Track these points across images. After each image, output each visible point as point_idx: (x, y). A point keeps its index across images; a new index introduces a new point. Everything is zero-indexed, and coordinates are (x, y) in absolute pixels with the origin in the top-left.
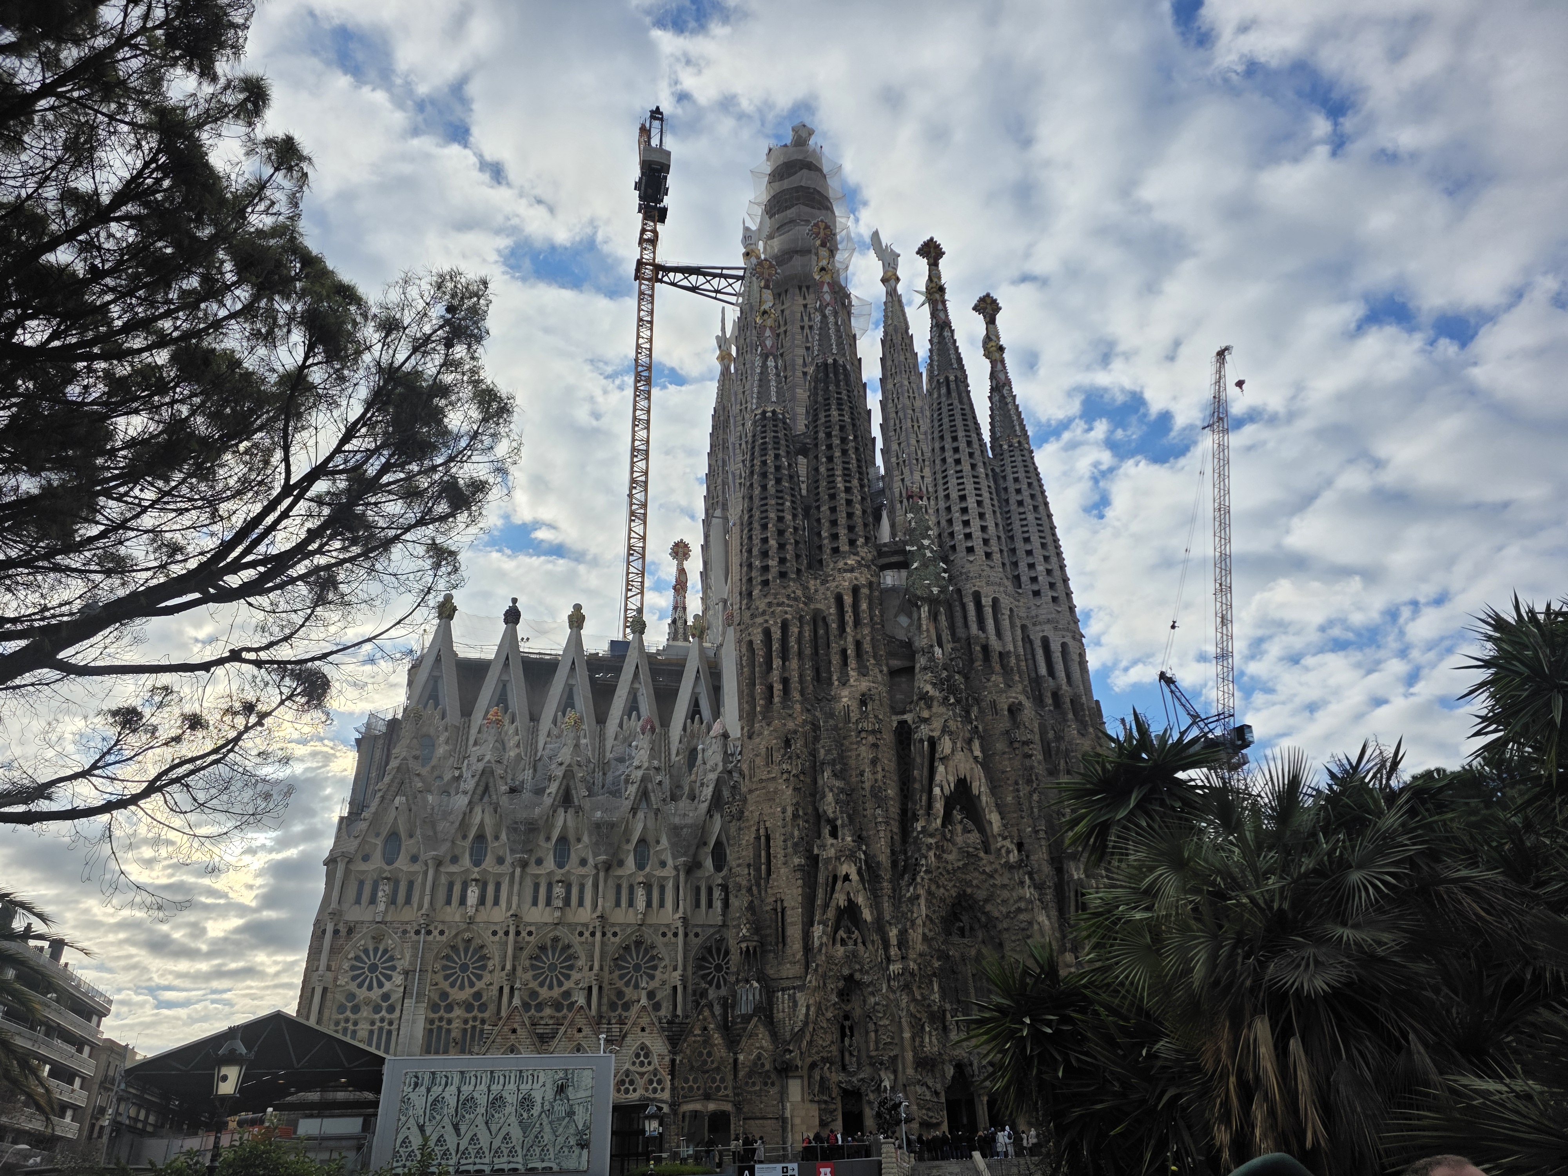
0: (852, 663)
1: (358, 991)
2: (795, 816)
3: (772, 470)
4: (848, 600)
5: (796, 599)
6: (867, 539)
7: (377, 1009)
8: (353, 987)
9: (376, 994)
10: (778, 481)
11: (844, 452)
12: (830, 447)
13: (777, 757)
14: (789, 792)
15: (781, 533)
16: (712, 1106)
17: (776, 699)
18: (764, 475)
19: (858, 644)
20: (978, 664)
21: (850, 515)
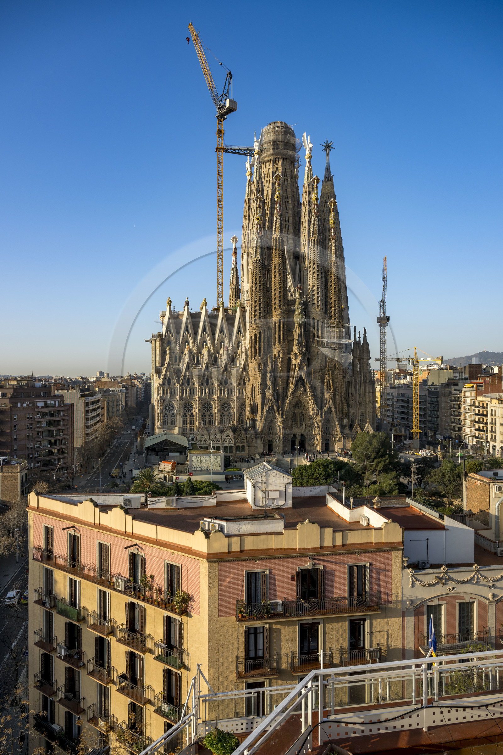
0: (277, 342)
1: (167, 413)
2: (261, 385)
3: (258, 282)
4: (277, 325)
5: (263, 325)
6: (284, 303)
7: (172, 416)
8: (166, 412)
9: (171, 413)
10: (260, 286)
11: (279, 274)
12: (275, 272)
13: (257, 369)
14: (260, 379)
15: (260, 304)
16: (242, 445)
17: (257, 354)
18: (256, 284)
19: (279, 336)
20: (311, 339)
21: (280, 296)
